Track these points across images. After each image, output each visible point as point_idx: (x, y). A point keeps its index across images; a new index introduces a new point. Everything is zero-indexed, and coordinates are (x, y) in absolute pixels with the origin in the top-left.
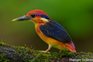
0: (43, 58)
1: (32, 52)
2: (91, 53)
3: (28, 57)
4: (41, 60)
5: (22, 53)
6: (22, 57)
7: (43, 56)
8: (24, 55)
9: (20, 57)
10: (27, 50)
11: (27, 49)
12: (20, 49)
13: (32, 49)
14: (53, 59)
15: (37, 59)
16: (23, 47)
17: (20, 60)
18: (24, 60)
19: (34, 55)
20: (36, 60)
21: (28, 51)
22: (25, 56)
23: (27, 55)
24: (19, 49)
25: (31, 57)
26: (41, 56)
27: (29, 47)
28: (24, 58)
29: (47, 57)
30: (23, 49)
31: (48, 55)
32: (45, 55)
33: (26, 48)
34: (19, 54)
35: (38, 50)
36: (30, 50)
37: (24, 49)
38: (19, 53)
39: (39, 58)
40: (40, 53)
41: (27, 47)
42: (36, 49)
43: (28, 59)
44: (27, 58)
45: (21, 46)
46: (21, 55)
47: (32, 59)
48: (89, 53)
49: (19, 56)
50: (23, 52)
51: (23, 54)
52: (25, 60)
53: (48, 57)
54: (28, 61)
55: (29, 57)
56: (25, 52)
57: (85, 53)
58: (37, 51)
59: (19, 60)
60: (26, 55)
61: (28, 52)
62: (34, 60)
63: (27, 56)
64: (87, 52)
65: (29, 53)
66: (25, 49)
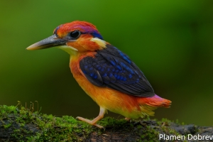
0: (60, 133)
1: (35, 119)
2: (169, 122)
3: (25, 131)
4: (54, 138)
5: (10, 121)
6: (10, 129)
7: (59, 127)
8: (15, 125)
9: (7, 130)
10: (23, 114)
11: (23, 111)
12: (7, 111)
13: (34, 111)
14: (81, 136)
15: (46, 135)
16: (12, 108)
17: (6, 138)
18: (17, 137)
19: (38, 126)
20: (43, 136)
21: (25, 116)
22: (17, 126)
23: (23, 125)
24: (4, 112)
25: (32, 131)
26: (55, 128)
27: (28, 107)
28: (16, 133)
29: (68, 131)
30: (12, 112)
31: (70, 126)
32: (64, 125)
33: (20, 109)
34: (4, 122)
35: (48, 114)
36: (30, 114)
37: (15, 112)
38: (4, 120)
39: (49, 132)
40: (52, 120)
41: (23, 108)
42: (43, 112)
43: (26, 134)
44: (22, 132)
45: (9, 105)
46: (9, 125)
47: (34, 134)
48: (164, 120)
49: (3, 127)
50: (14, 118)
51: (13, 123)
52: (19, 136)
53: (71, 130)
54: (24, 139)
55: (28, 129)
56: (18, 118)
57: (155, 120)
58: (45, 115)
59: (4, 138)
60: (20, 125)
61: (24, 119)
62: (38, 137)
63: (22, 127)
64: (160, 119)
65: (27, 120)
66: (19, 113)
